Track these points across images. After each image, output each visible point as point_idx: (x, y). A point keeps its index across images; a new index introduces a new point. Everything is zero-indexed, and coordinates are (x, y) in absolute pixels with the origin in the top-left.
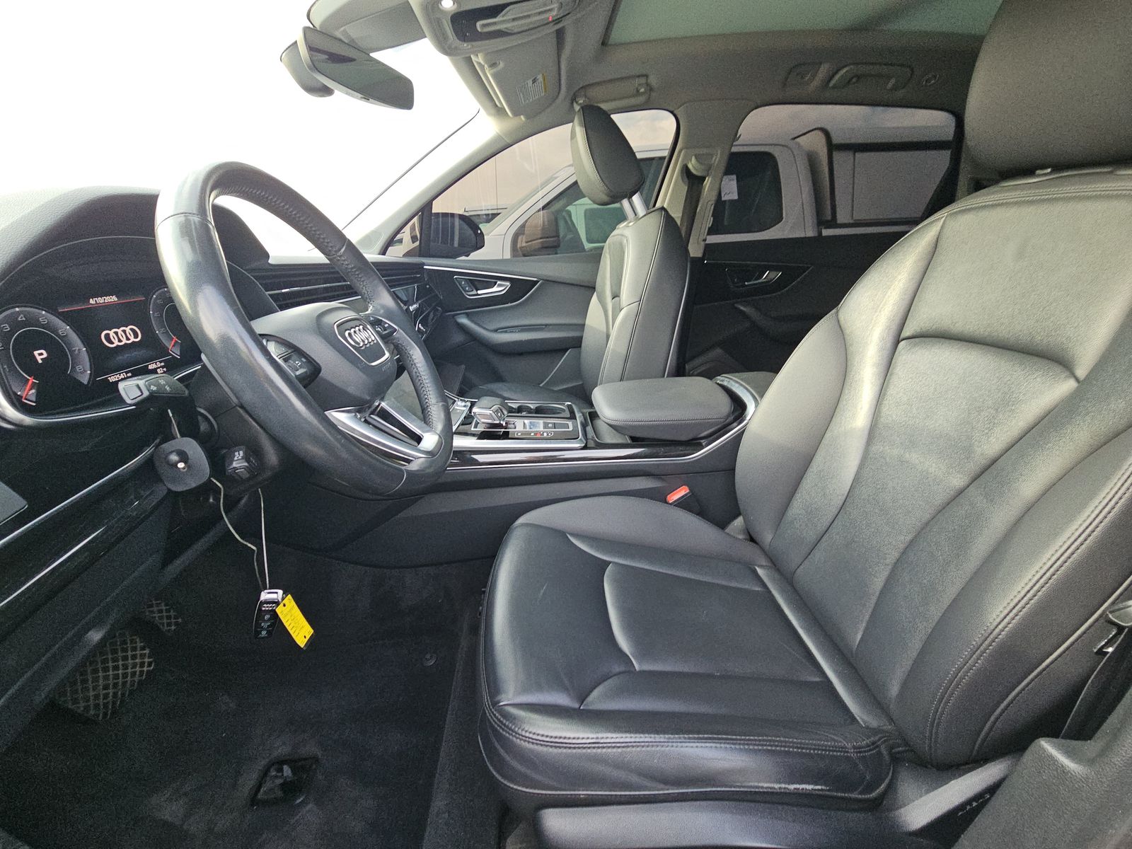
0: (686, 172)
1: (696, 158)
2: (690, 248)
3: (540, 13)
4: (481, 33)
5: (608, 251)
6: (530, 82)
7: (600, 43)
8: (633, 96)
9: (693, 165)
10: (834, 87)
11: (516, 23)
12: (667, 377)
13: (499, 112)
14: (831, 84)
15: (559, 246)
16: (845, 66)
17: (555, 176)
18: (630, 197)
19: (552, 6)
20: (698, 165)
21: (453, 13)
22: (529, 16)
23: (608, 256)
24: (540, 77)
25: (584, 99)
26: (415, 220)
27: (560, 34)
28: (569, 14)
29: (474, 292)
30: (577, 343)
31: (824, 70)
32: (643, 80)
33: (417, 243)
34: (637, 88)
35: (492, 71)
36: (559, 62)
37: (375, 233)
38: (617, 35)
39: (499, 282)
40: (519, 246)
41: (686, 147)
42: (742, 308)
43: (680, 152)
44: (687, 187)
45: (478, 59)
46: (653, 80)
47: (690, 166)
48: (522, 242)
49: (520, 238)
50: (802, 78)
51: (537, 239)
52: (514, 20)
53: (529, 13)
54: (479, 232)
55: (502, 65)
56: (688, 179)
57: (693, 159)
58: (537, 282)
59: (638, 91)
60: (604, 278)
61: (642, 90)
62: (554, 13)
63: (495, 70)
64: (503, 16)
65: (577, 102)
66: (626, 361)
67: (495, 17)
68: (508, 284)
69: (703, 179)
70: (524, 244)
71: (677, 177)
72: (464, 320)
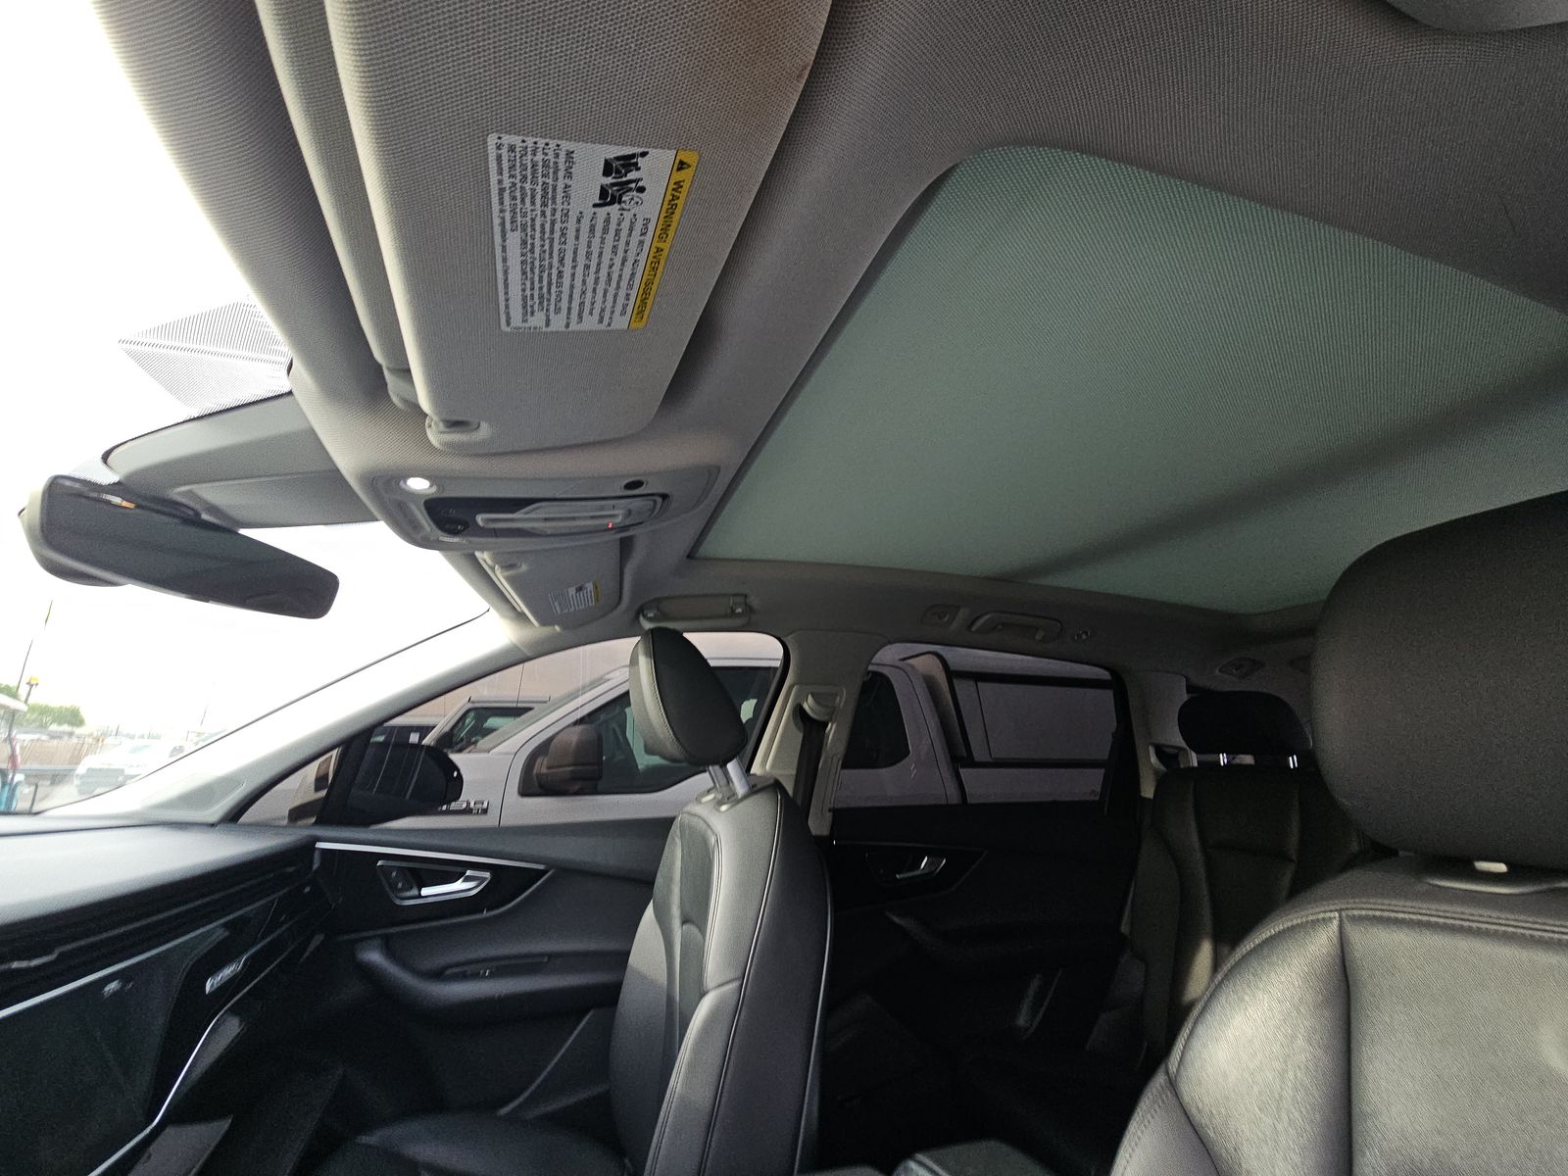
0: (799, 712)
1: (813, 696)
2: (811, 823)
3: (593, 517)
4: (482, 528)
5: (678, 832)
6: (572, 591)
7: (686, 555)
8: (726, 616)
9: (808, 705)
10: (977, 631)
11: (548, 524)
12: (799, 1172)
13: (520, 617)
14: (974, 629)
15: (601, 777)
16: (986, 614)
17: (607, 677)
18: (723, 765)
19: (616, 512)
20: (815, 707)
21: (427, 498)
22: (574, 519)
23: (678, 841)
24: (590, 586)
25: (655, 611)
26: (334, 753)
27: (626, 546)
28: (641, 523)
29: (414, 892)
30: (608, 996)
31: (963, 614)
32: (740, 600)
33: (323, 793)
34: (732, 608)
35: (506, 574)
36: (622, 574)
37: (228, 782)
38: (708, 548)
39: (469, 873)
40: (535, 772)
41: (800, 681)
42: (896, 920)
43: (791, 688)
44: (801, 735)
45: (484, 557)
46: (754, 601)
47: (805, 706)
48: (542, 766)
49: (539, 761)
50: (940, 618)
51: (565, 766)
52: (546, 520)
53: (576, 515)
54: (455, 774)
55: (524, 568)
56: (803, 722)
57: (810, 698)
58: (543, 872)
59: (733, 611)
60: (670, 879)
61: (739, 610)
62: (618, 520)
63: (511, 572)
64: (527, 513)
65: (645, 616)
66: (709, 1127)
67: (513, 512)
68: (487, 875)
69: (825, 725)
70: (544, 770)
71: (788, 718)
72: (374, 957)
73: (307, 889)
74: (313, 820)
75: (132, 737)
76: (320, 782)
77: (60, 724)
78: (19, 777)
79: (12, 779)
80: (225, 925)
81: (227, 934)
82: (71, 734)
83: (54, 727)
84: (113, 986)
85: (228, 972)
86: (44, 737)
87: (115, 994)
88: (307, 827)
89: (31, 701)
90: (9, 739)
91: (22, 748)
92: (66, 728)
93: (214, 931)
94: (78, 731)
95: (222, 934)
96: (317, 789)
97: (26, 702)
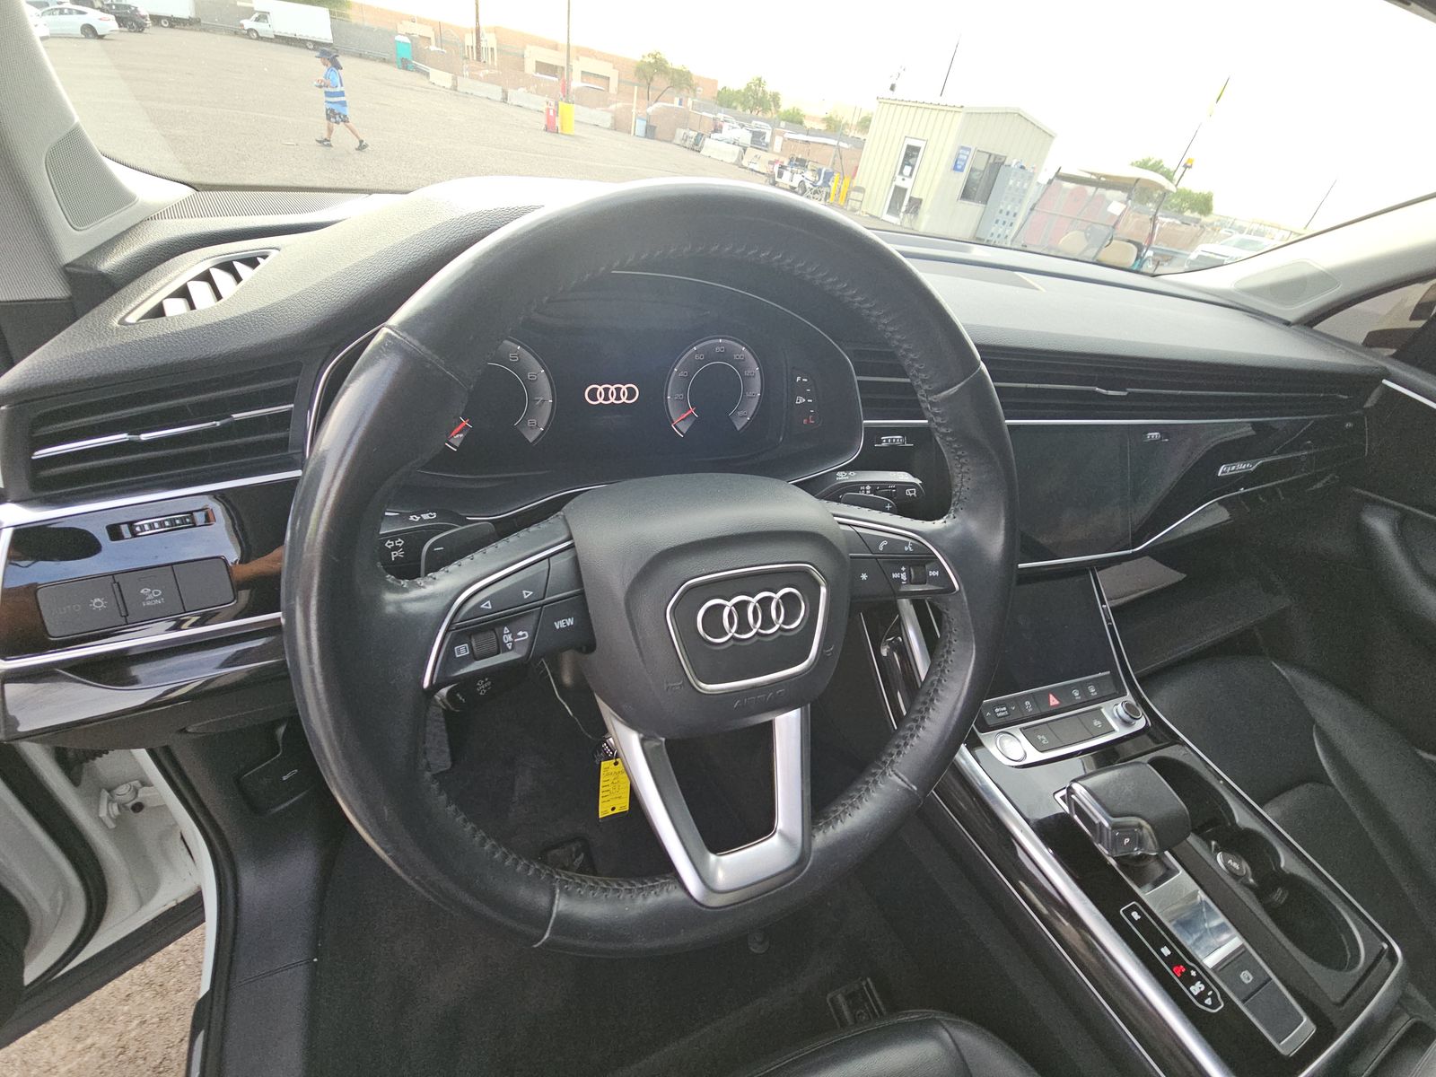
72: (1381, 526)
73: (1349, 425)
74: (1394, 351)
75: (1241, 230)
76: (1421, 310)
77: (1193, 211)
78: (1150, 253)
79: (1144, 255)
80: (1254, 424)
81: (1254, 433)
82: (1197, 221)
83: (1188, 213)
84: (1155, 435)
85: (1241, 467)
86: (1178, 222)
87: (1154, 442)
88: (1384, 358)
89: (1179, 187)
90: (1154, 219)
91: (1160, 229)
92: (1196, 215)
93: (1241, 426)
94: (1204, 219)
95: (1247, 431)
96: (1414, 317)
97: (1176, 186)
